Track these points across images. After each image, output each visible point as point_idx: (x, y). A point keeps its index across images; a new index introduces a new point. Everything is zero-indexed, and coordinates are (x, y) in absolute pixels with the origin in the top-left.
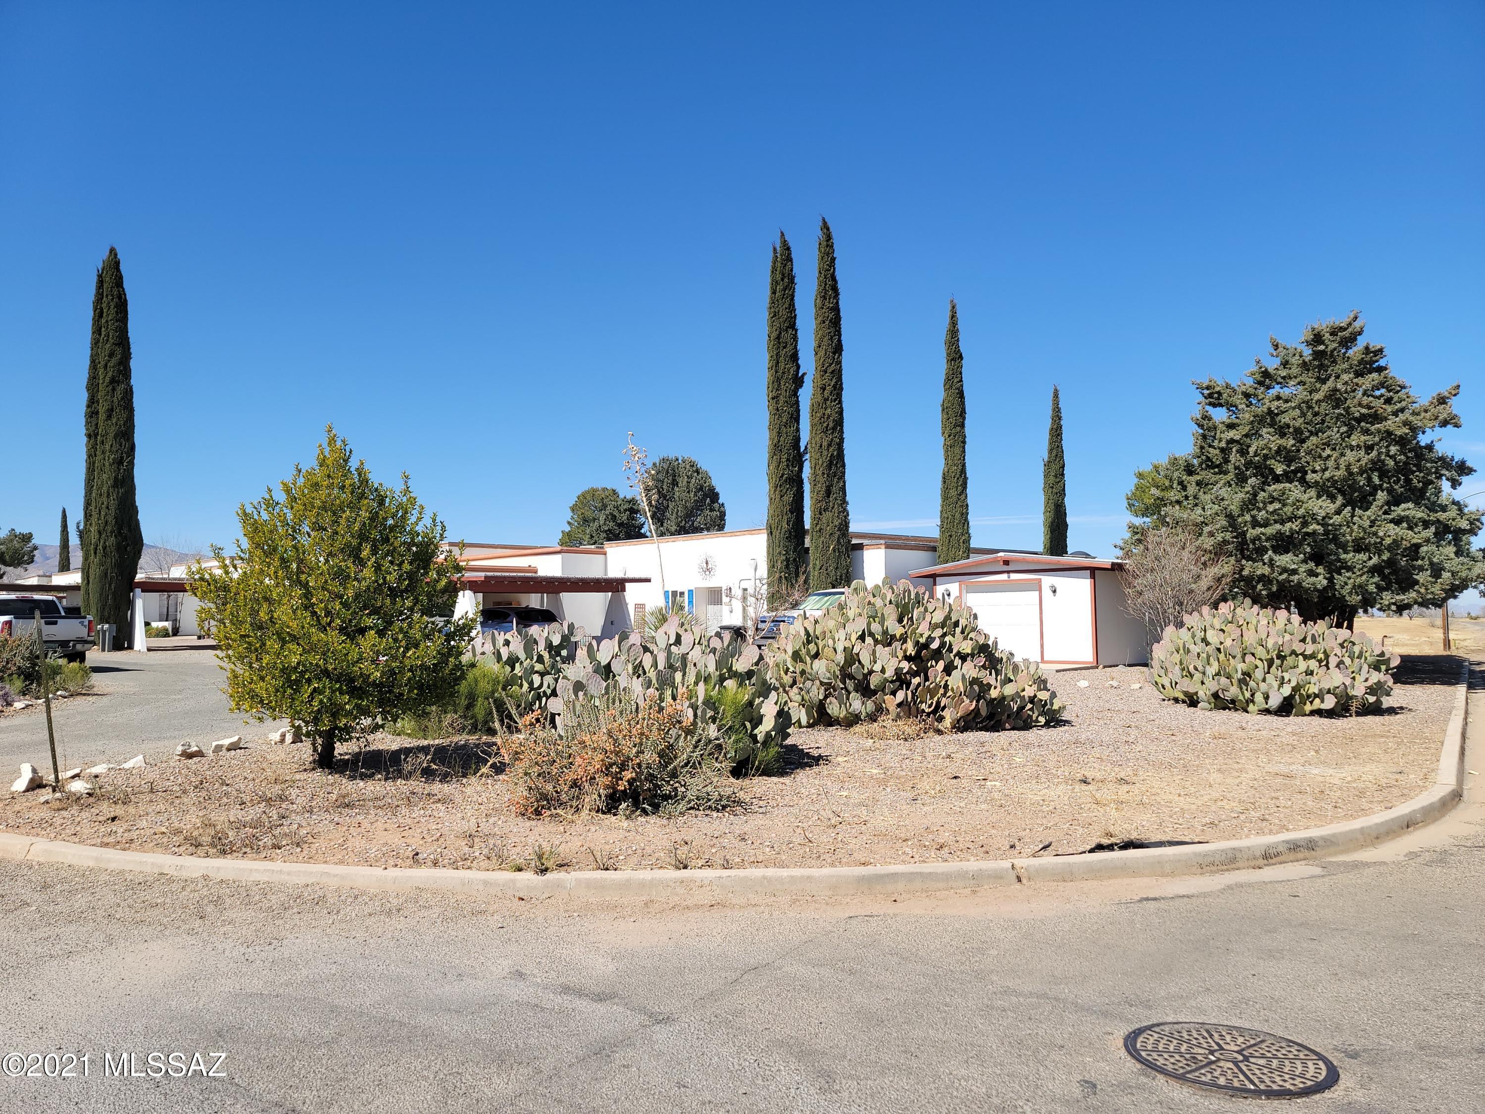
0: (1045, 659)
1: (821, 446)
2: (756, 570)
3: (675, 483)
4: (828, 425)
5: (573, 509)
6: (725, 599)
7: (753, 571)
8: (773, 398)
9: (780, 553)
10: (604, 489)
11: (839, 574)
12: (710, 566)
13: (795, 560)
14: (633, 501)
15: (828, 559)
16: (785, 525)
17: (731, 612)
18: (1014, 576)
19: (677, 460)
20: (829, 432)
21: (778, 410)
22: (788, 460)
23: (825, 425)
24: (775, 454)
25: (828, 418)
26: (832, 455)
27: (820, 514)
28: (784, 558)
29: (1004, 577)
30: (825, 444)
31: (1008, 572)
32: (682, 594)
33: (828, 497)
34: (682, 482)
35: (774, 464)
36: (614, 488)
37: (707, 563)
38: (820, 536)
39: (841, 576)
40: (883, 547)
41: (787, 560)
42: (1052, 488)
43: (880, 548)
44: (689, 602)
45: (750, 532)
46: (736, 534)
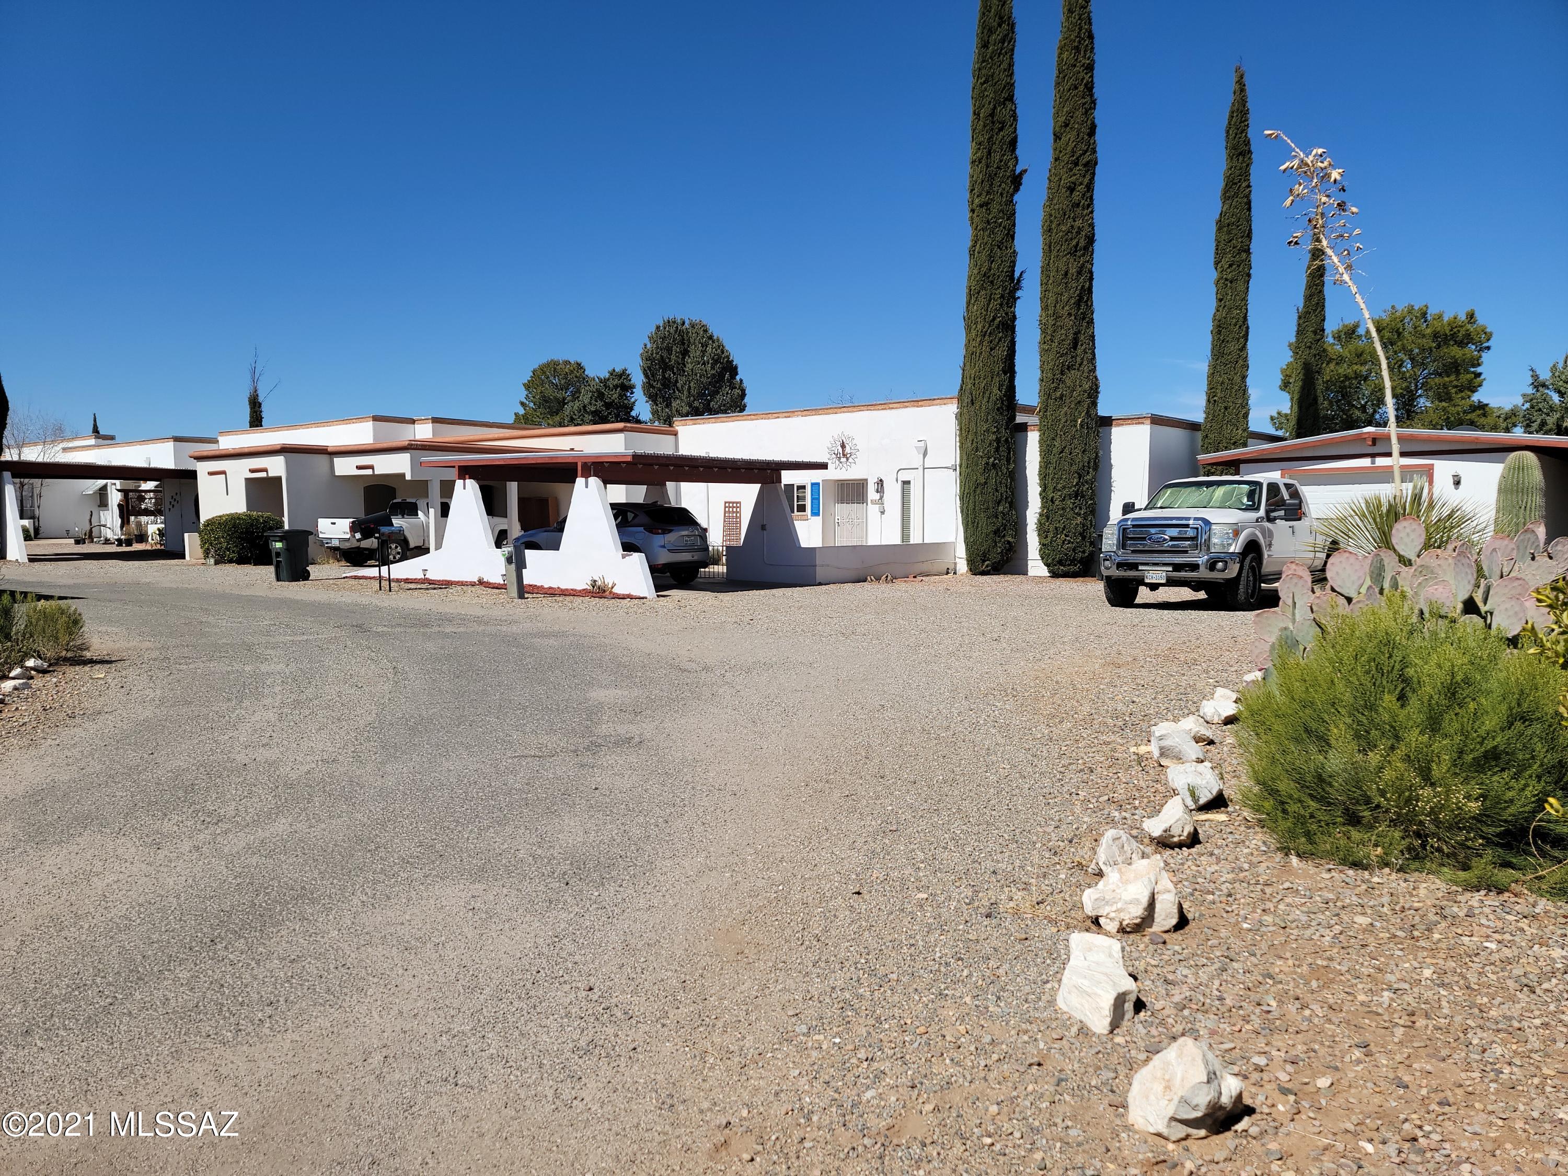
1: (1066, 274)
2: (925, 454)
3: (685, 353)
4: (1077, 244)
5: (527, 386)
6: (872, 494)
7: (922, 456)
8: (981, 206)
9: (988, 431)
10: (567, 363)
11: (1086, 459)
12: (848, 450)
13: (1007, 440)
14: (624, 375)
15: (1074, 437)
16: (995, 391)
17: (883, 513)
18: (1381, 462)
20: (1078, 254)
21: (988, 222)
22: (1002, 296)
23: (1074, 243)
24: (983, 288)
25: (1078, 233)
26: (1083, 286)
27: (1062, 373)
28: (994, 437)
29: (1365, 462)
30: (1073, 271)
31: (1373, 456)
32: (804, 487)
33: (1075, 347)
35: (982, 301)
36: (579, 361)
37: (843, 446)
38: (1060, 406)
39: (1089, 463)
40: (1149, 421)
41: (998, 440)
42: (1310, 347)
43: (1143, 423)
44: (812, 499)
45: (915, 404)
46: (891, 406)
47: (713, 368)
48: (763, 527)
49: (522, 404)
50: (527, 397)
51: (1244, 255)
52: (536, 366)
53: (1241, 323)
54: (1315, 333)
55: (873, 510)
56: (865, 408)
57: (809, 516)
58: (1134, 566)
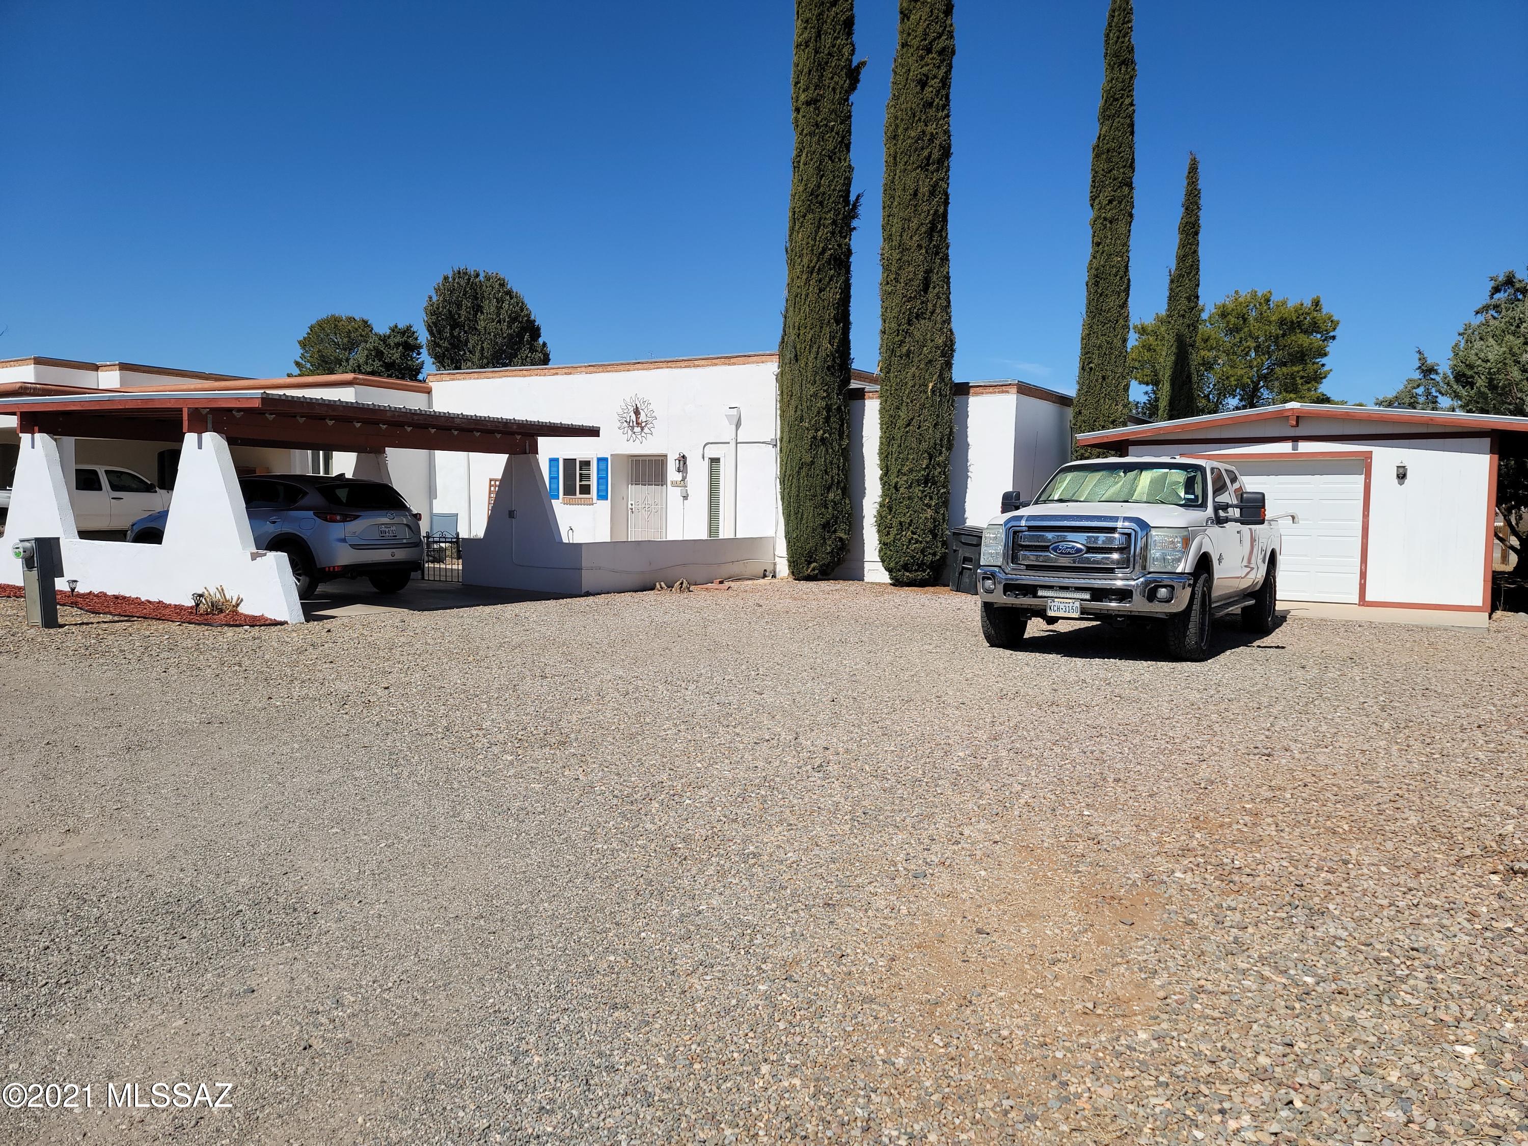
0: (1369, 598)
1: (915, 194)
2: (738, 425)
3: (478, 309)
4: (930, 156)
5: (303, 344)
6: (672, 474)
7: (734, 427)
8: (808, 103)
9: (815, 395)
10: (351, 319)
11: (938, 435)
12: (643, 417)
13: (839, 408)
14: (408, 332)
15: (923, 406)
16: (826, 344)
17: (685, 498)
18: (1305, 447)
19: (477, 275)
20: (931, 168)
21: (817, 125)
22: (834, 222)
23: (926, 153)
24: (809, 210)
25: (931, 141)
26: (936, 211)
27: (909, 323)
28: (824, 404)
29: (1285, 447)
30: (924, 190)
31: (1295, 439)
32: (586, 464)
33: (926, 290)
34: (490, 307)
35: (809, 228)
36: (365, 318)
37: (637, 412)
38: (906, 366)
39: (941, 440)
40: (1014, 390)
41: (828, 408)
42: (1183, 316)
43: (1007, 392)
44: (599, 479)
45: (727, 361)
46: (696, 363)
47: (509, 327)
48: (511, 514)
49: (297, 364)
50: (303, 357)
51: (1126, 190)
52: (314, 322)
53: (1121, 273)
54: (1189, 299)
55: (673, 493)
56: (665, 365)
57: (595, 500)
58: (1031, 590)
